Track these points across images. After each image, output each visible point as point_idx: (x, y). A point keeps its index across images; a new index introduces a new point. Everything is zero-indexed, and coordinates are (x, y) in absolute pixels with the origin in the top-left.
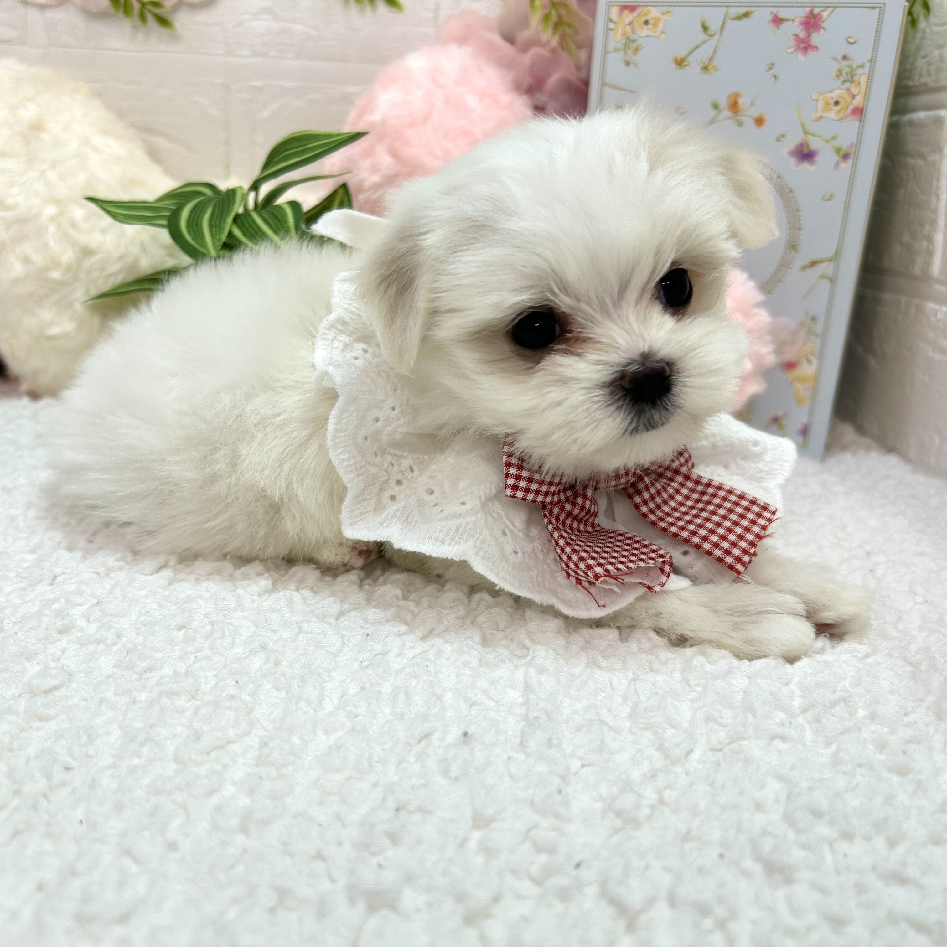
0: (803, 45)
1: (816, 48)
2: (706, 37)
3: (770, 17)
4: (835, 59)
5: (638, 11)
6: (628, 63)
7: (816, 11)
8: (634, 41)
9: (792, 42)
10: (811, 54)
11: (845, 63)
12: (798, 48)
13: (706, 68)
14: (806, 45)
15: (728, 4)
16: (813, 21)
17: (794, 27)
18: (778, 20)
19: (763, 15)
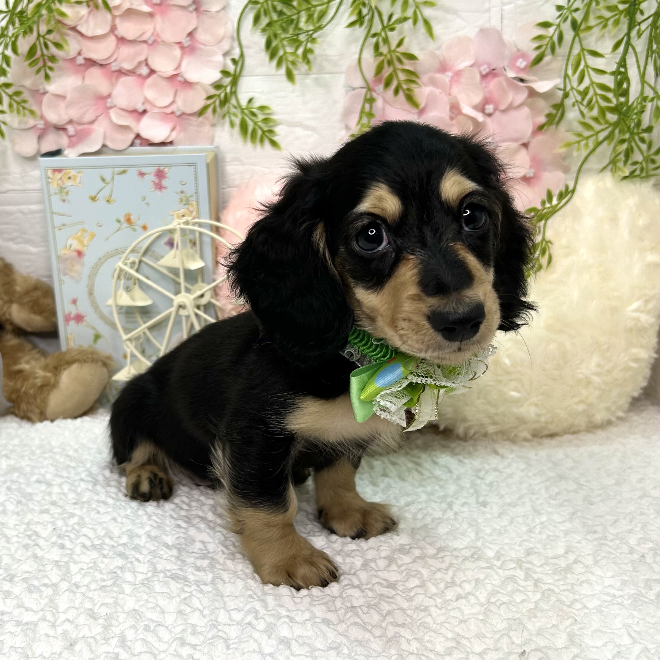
0: (159, 186)
1: (165, 188)
2: (104, 185)
3: (137, 173)
4: (177, 193)
5: (64, 172)
6: (64, 201)
7: (162, 168)
8: (65, 188)
9: (152, 185)
10: (164, 191)
11: (183, 195)
12: (156, 188)
13: (108, 201)
14: (159, 187)
15: (113, 167)
16: (160, 174)
17: (151, 178)
18: (142, 174)
19: (133, 172)
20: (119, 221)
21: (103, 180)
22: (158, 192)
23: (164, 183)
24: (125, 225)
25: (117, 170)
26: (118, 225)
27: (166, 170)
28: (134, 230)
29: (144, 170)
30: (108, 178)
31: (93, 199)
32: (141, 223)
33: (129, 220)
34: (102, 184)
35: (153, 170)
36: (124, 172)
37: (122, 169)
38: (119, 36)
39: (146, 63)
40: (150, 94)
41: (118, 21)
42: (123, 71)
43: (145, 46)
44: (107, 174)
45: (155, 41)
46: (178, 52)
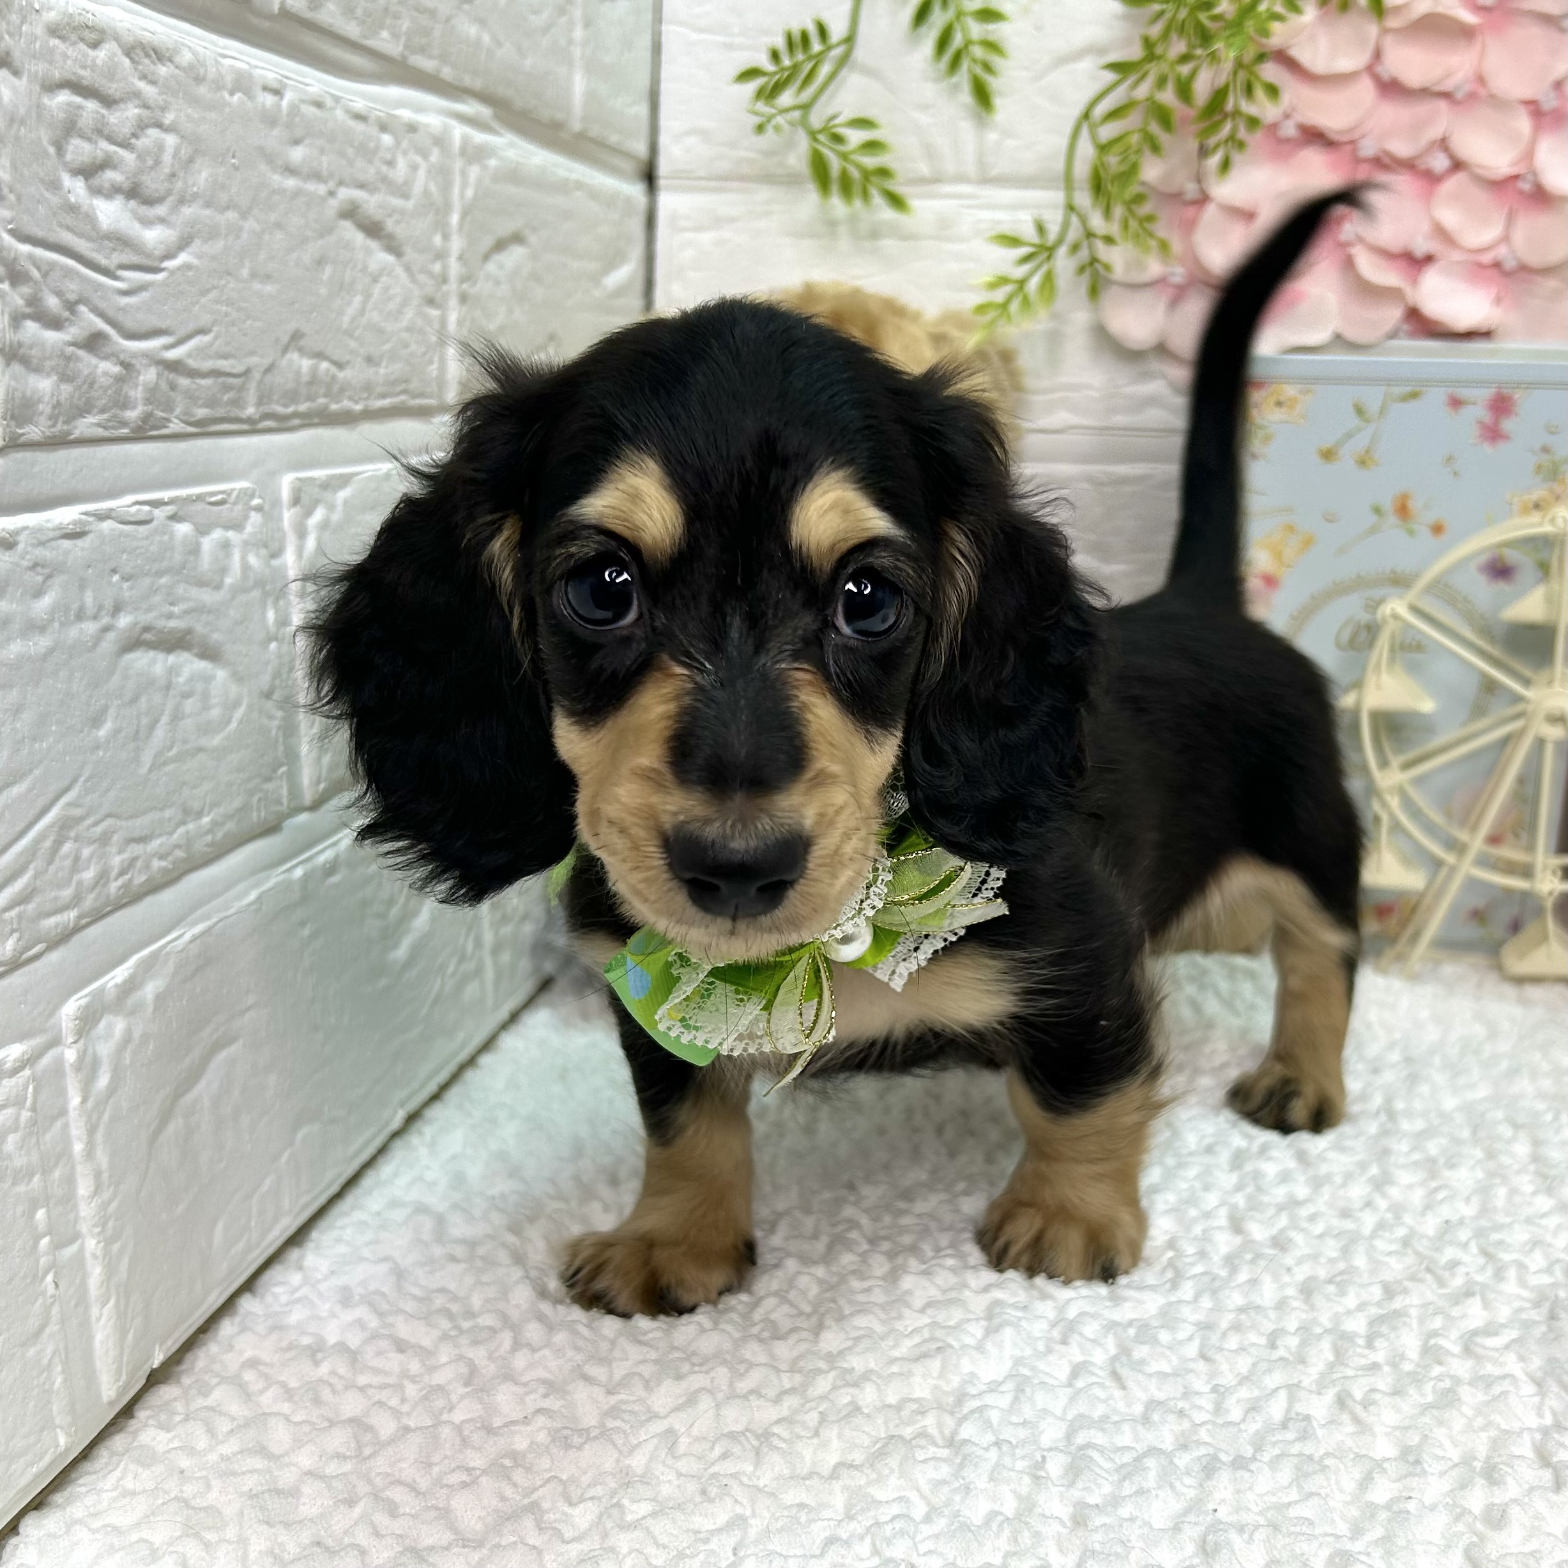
0: (1489, 434)
1: (1506, 438)
2: (1360, 423)
3: (1444, 399)
4: (1531, 451)
5: (1270, 388)
7: (1508, 392)
8: (1263, 428)
9: (1475, 430)
10: (1503, 445)
11: (1546, 457)
12: (1485, 438)
13: (1362, 462)
14: (1493, 433)
15: (1389, 382)
16: (1501, 405)
17: (1477, 412)
18: (1456, 403)
19: (1436, 397)
20: (1377, 511)
21: (1360, 411)
22: (1487, 448)
23: (1508, 425)
24: (1392, 519)
25: (1398, 390)
26: (1373, 519)
27: (1517, 395)
28: (1411, 533)
29: (1464, 393)
30: (1373, 407)
31: (1328, 455)
32: (1431, 517)
33: (1403, 510)
34: (1354, 421)
35: (1484, 394)
36: (1414, 395)
37: (1408, 389)
38: (1386, 77)
39: (1443, 144)
40: (1449, 217)
41: (1389, 43)
42: (1387, 161)
43: (1443, 104)
44: (1373, 397)
45: (1472, 96)
46: (1523, 123)
